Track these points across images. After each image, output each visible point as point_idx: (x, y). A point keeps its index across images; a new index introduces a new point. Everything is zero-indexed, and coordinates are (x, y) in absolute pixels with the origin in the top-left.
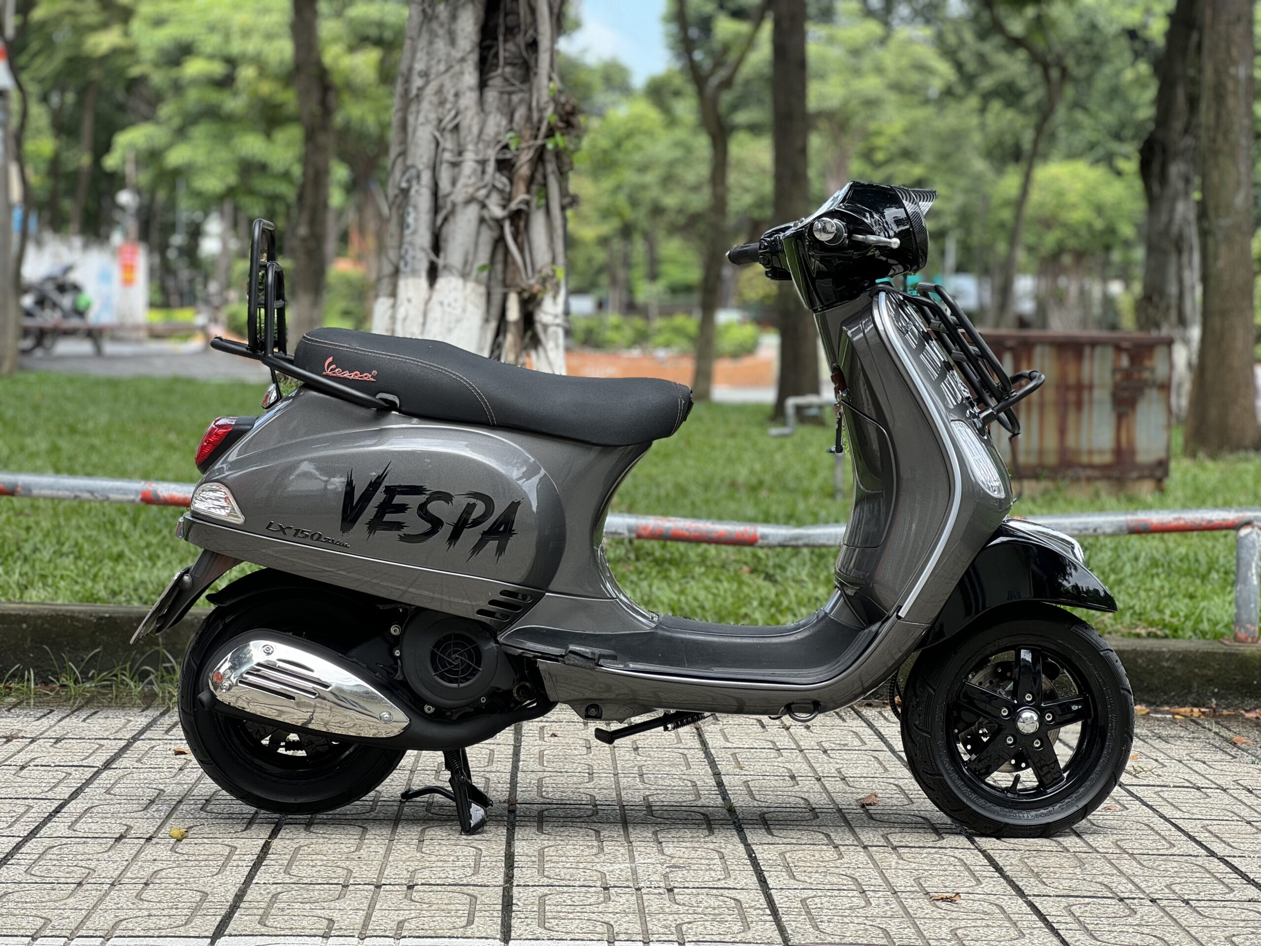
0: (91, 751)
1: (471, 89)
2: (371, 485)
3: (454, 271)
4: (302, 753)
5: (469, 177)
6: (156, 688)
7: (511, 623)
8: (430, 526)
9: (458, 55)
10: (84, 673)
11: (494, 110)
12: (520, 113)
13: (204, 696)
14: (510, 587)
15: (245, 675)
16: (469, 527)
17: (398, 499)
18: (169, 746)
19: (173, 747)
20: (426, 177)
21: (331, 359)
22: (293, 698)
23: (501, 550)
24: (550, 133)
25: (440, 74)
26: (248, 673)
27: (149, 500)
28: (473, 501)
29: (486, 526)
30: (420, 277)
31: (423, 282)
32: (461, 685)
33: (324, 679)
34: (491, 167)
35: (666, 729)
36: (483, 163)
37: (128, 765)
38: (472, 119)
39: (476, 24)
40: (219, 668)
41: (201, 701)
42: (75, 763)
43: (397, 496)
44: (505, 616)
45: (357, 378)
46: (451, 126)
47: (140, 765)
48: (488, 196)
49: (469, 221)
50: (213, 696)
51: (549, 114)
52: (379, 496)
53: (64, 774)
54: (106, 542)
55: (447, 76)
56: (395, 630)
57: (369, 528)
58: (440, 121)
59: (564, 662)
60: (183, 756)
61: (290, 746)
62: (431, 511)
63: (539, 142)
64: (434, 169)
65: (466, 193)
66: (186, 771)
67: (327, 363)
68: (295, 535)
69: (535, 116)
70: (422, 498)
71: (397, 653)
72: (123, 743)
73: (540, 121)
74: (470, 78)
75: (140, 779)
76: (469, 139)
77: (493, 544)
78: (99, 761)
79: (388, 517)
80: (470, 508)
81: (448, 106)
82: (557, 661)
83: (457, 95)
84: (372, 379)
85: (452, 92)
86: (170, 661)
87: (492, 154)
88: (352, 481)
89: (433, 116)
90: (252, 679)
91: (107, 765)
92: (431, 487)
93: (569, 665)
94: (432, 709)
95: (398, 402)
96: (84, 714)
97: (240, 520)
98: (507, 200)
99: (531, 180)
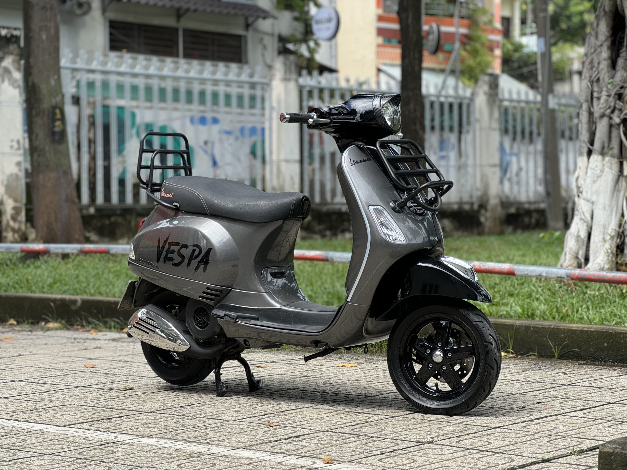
1: (605, 59)
2: (165, 242)
3: (596, 152)
5: (603, 104)
8: (181, 259)
9: (599, 43)
11: (621, 69)
15: (135, 323)
16: (194, 259)
17: (172, 248)
21: (163, 189)
23: (205, 269)
25: (592, 54)
28: (195, 248)
29: (199, 258)
30: (584, 156)
31: (585, 158)
32: (203, 330)
34: (612, 98)
36: (609, 96)
38: (605, 74)
39: (607, 27)
43: (172, 246)
45: (168, 196)
46: (595, 79)
48: (612, 113)
49: (603, 126)
55: (595, 54)
57: (164, 260)
58: (591, 77)
62: (181, 253)
65: (600, 112)
68: (146, 264)
70: (179, 247)
74: (605, 54)
76: (603, 85)
77: (202, 267)
79: (169, 256)
80: (194, 251)
81: (594, 69)
83: (599, 63)
84: (172, 197)
85: (597, 62)
87: (614, 92)
88: (159, 240)
89: (587, 75)
92: (182, 243)
95: (179, 206)
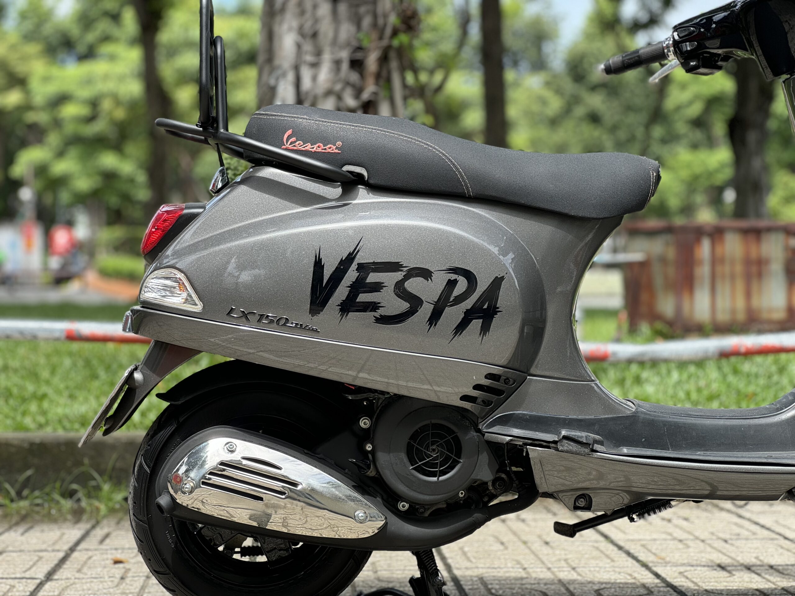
0: (31, 563)
2: (342, 262)
4: (262, 559)
5: (326, 74)
6: (84, 504)
7: (493, 411)
8: (408, 305)
10: (19, 494)
11: (345, 19)
12: (367, 22)
13: (163, 501)
14: (496, 370)
15: (208, 476)
16: (451, 306)
17: (373, 278)
18: (105, 556)
19: (110, 556)
20: (291, 76)
21: (289, 132)
22: (261, 499)
23: (485, 329)
24: (395, 33)
26: (211, 473)
27: (72, 337)
28: (453, 277)
29: (468, 304)
32: (441, 478)
33: (293, 477)
34: (345, 66)
35: (632, 520)
36: (337, 63)
37: (69, 576)
38: (328, 27)
40: (178, 470)
41: (159, 507)
42: (18, 576)
43: (371, 275)
44: (486, 403)
45: (319, 150)
46: (310, 32)
47: (81, 576)
48: (343, 89)
50: (173, 499)
51: (393, 19)
52: (352, 275)
53: (8, 587)
54: (30, 387)
56: (365, 423)
57: (341, 310)
58: (302, 28)
59: (557, 449)
60: (121, 565)
61: (245, 551)
62: (409, 290)
63: (385, 42)
64: (297, 68)
65: (325, 87)
66: (128, 580)
67: (286, 136)
68: (259, 321)
69: (381, 21)
70: (399, 276)
71: (369, 447)
72: (61, 555)
73: (385, 25)
75: (83, 590)
76: (325, 43)
77: (476, 324)
78: (40, 573)
79: (363, 298)
80: (452, 284)
81: (308, 15)
82: (548, 447)
83: (314, 7)
84: (337, 151)
85: (311, 4)
86: (94, 479)
87: (345, 55)
88: (320, 260)
89: (295, 24)
90: (216, 480)
91: (49, 576)
92: (410, 263)
93: (562, 451)
94: (407, 506)
95: (365, 174)
96: (21, 529)
97: (198, 308)
98: (358, 92)
99: (378, 76)
